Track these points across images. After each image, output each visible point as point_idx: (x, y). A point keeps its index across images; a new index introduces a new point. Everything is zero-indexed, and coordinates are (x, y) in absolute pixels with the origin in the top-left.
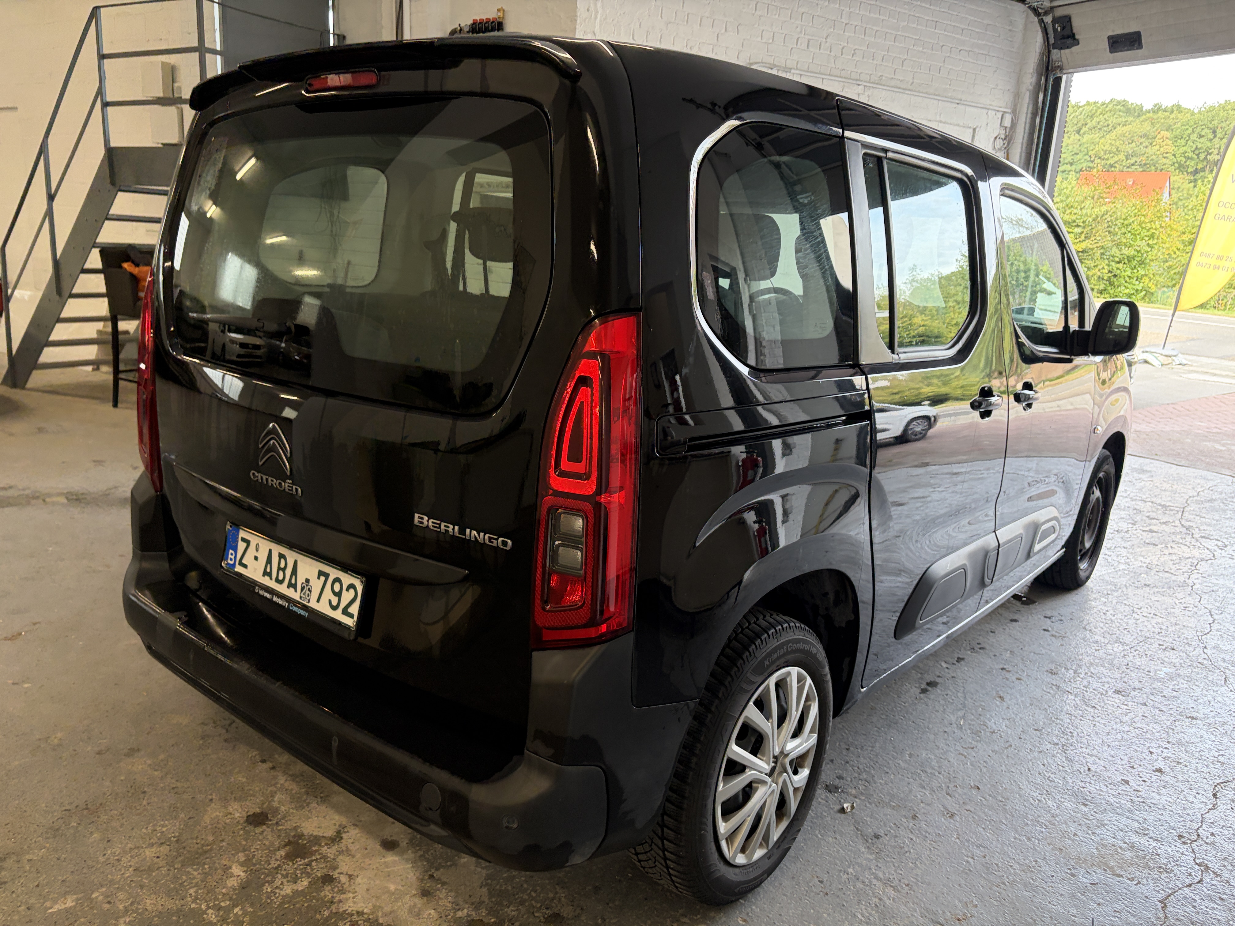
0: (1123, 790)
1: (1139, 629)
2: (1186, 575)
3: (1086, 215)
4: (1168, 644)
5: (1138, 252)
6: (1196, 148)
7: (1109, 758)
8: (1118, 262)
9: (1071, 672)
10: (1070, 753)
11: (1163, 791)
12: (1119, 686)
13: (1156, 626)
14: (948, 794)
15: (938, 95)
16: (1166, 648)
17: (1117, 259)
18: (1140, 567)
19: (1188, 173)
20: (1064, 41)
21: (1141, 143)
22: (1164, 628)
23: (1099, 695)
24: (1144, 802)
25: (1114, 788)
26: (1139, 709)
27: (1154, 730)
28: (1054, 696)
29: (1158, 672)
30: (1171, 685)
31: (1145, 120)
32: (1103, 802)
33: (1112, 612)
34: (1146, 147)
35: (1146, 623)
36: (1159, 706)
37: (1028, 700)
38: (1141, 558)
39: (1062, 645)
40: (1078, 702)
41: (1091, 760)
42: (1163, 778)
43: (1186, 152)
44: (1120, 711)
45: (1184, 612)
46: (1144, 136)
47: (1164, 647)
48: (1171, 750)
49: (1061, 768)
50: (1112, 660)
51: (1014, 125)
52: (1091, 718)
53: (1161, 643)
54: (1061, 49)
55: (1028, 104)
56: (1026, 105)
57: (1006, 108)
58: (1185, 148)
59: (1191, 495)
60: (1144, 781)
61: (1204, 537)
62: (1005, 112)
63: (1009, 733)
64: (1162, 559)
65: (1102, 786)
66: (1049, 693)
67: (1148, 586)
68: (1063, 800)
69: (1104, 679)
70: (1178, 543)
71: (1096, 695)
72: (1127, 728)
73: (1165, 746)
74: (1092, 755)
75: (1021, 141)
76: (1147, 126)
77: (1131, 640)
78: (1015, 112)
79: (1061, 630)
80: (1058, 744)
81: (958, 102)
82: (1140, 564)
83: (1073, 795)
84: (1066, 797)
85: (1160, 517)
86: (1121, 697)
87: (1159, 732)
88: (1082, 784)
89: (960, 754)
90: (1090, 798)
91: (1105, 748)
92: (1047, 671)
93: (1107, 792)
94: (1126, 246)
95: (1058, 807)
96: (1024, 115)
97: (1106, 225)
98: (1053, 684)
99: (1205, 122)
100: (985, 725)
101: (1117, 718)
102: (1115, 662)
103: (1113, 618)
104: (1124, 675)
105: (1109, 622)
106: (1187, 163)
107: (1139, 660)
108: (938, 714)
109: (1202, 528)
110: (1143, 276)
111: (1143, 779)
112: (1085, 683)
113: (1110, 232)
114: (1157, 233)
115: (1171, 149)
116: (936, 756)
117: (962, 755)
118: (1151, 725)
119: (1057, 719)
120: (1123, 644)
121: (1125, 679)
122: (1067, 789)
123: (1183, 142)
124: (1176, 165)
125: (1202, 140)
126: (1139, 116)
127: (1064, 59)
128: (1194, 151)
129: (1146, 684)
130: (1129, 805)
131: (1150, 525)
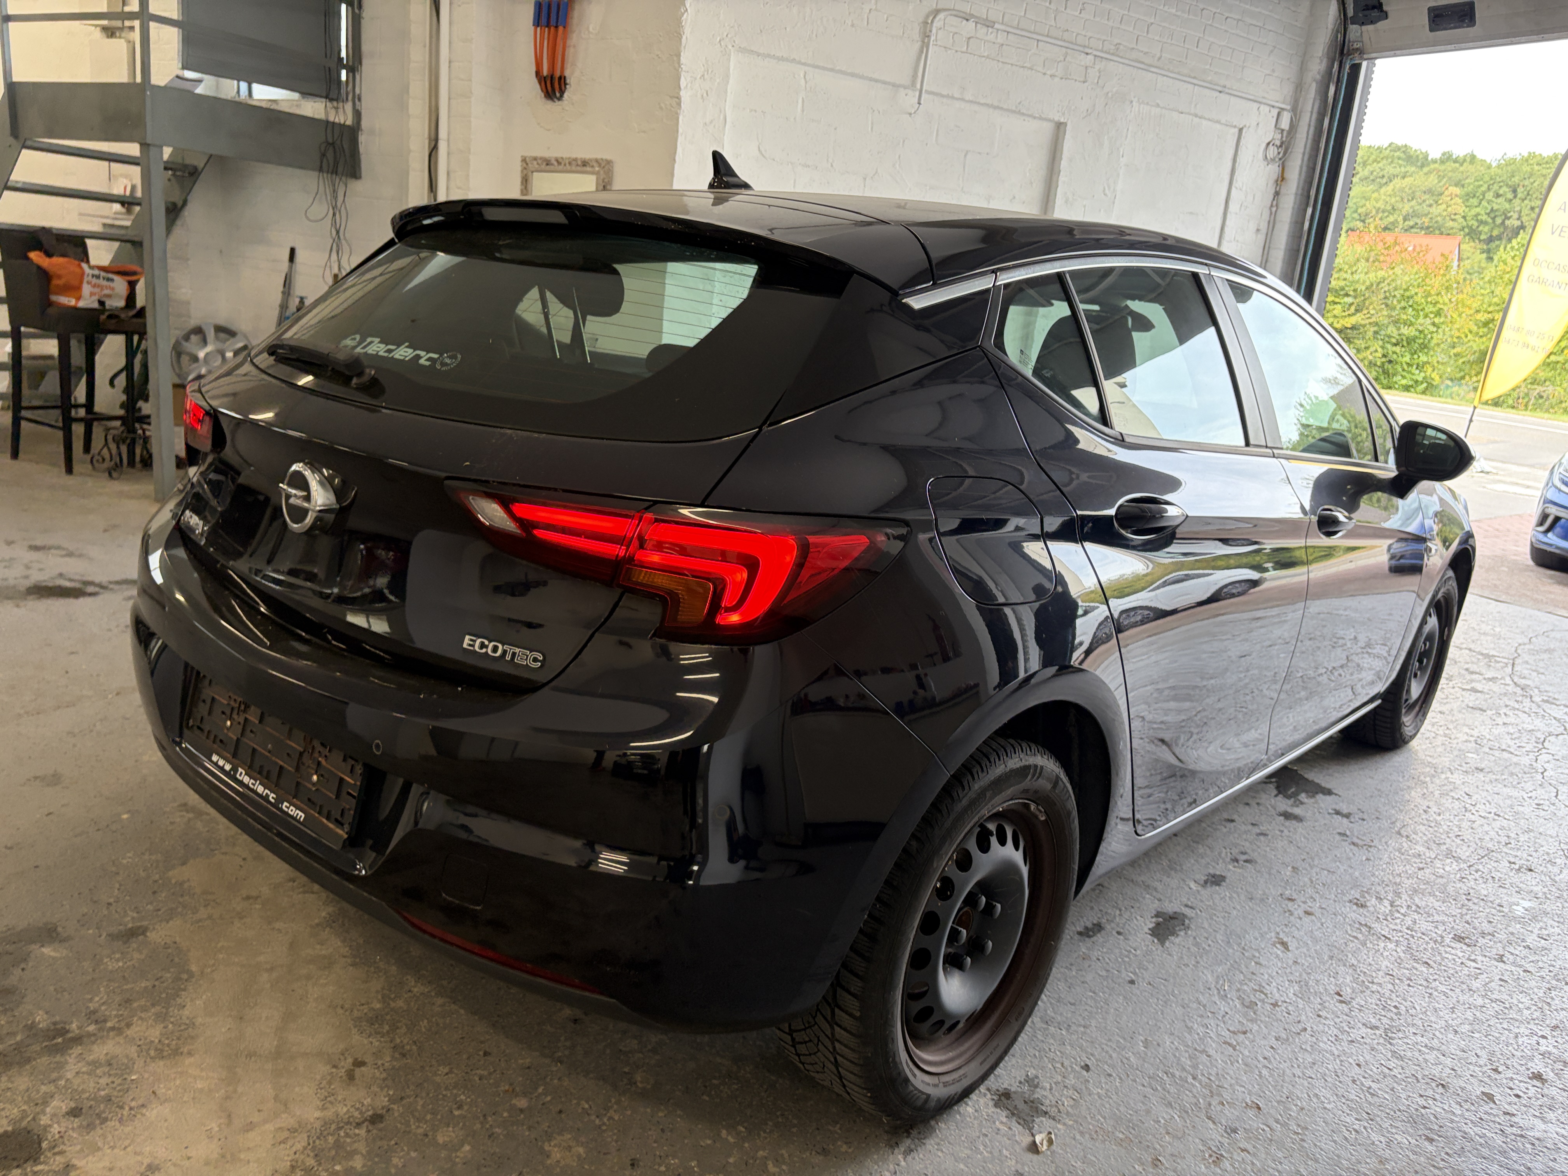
0: (1486, 1113)
1: (1477, 836)
2: (1532, 756)
3: (1358, 282)
4: (1522, 862)
5: (1421, 332)
6: (1492, 210)
7: (1458, 1052)
8: (1395, 345)
9: (1386, 903)
10: (1400, 1045)
11: (1551, 1116)
12: (1461, 928)
13: (1500, 832)
14: (1209, 1118)
15: (1194, 78)
16: (1520, 868)
17: (1394, 341)
18: (1466, 741)
19: (1480, 241)
20: (1366, 12)
21: (1424, 201)
22: (1513, 835)
23: (1432, 944)
24: (1522, 1136)
25: (1473, 1108)
26: (1493, 968)
27: (1520, 1005)
28: (1364, 944)
29: (1514, 907)
30: (1536, 927)
31: (1430, 172)
32: (1458, 1134)
33: (1435, 809)
34: (1430, 206)
35: (1486, 828)
36: (1523, 963)
37: (1325, 949)
38: (1466, 729)
39: (1368, 859)
40: (1402, 955)
41: (1431, 1057)
42: (1546, 1091)
43: (1478, 214)
44: (1466, 971)
45: (1537, 812)
46: (1430, 191)
47: (1517, 867)
48: (1551, 1041)
49: (1387, 1071)
50: (1445, 885)
51: (1293, 127)
52: (1425, 983)
53: (1512, 860)
54: (1363, 24)
55: (1315, 99)
56: (1311, 102)
57: (1283, 103)
58: (1478, 210)
59: (1520, 641)
60: (1518, 1096)
61: (1547, 701)
62: (1283, 109)
63: (1301, 1006)
64: (1496, 731)
65: (1453, 1105)
66: (1356, 938)
67: (1482, 770)
68: (1394, 1131)
69: (1436, 918)
70: (1514, 709)
71: (1427, 943)
72: (1480, 1002)
73: (1540, 1033)
74: (1432, 1049)
75: (1302, 150)
76: (1432, 180)
77: (1467, 854)
78: (1295, 110)
79: (1364, 835)
80: (1377, 1028)
81: (1220, 89)
82: (1466, 737)
83: (1409, 1122)
84: (1399, 1124)
85: (1484, 671)
86: (1465, 947)
87: (1528, 1008)
88: (1422, 1102)
89: (1225, 1043)
90: (1436, 1127)
91: (1451, 1036)
92: (1350, 901)
93: (1462, 1115)
94: (1405, 324)
95: (1388, 1145)
96: (1309, 114)
97: (1382, 296)
98: (1360, 924)
99: (1504, 178)
100: (1262, 992)
101: (1462, 983)
102: (1450, 889)
103: (1439, 818)
104: (1464, 911)
105: (1433, 824)
106: (1481, 228)
107: (1483, 886)
108: (1187, 970)
109: (1542, 688)
110: (1425, 363)
111: (1515, 1092)
112: (1408, 921)
113: (1387, 305)
114: (1445, 308)
115: (1461, 209)
116: (1188, 1046)
117: (1230, 1044)
118: (1515, 996)
119: (1373, 983)
120: (1457, 859)
121: (1468, 918)
122: (1399, 1110)
123: (1475, 201)
124: (1467, 230)
125: (1500, 200)
126: (1422, 166)
127: (1365, 38)
128: (1488, 214)
129: (1499, 926)
130: (1499, 1140)
131: (1472, 681)
